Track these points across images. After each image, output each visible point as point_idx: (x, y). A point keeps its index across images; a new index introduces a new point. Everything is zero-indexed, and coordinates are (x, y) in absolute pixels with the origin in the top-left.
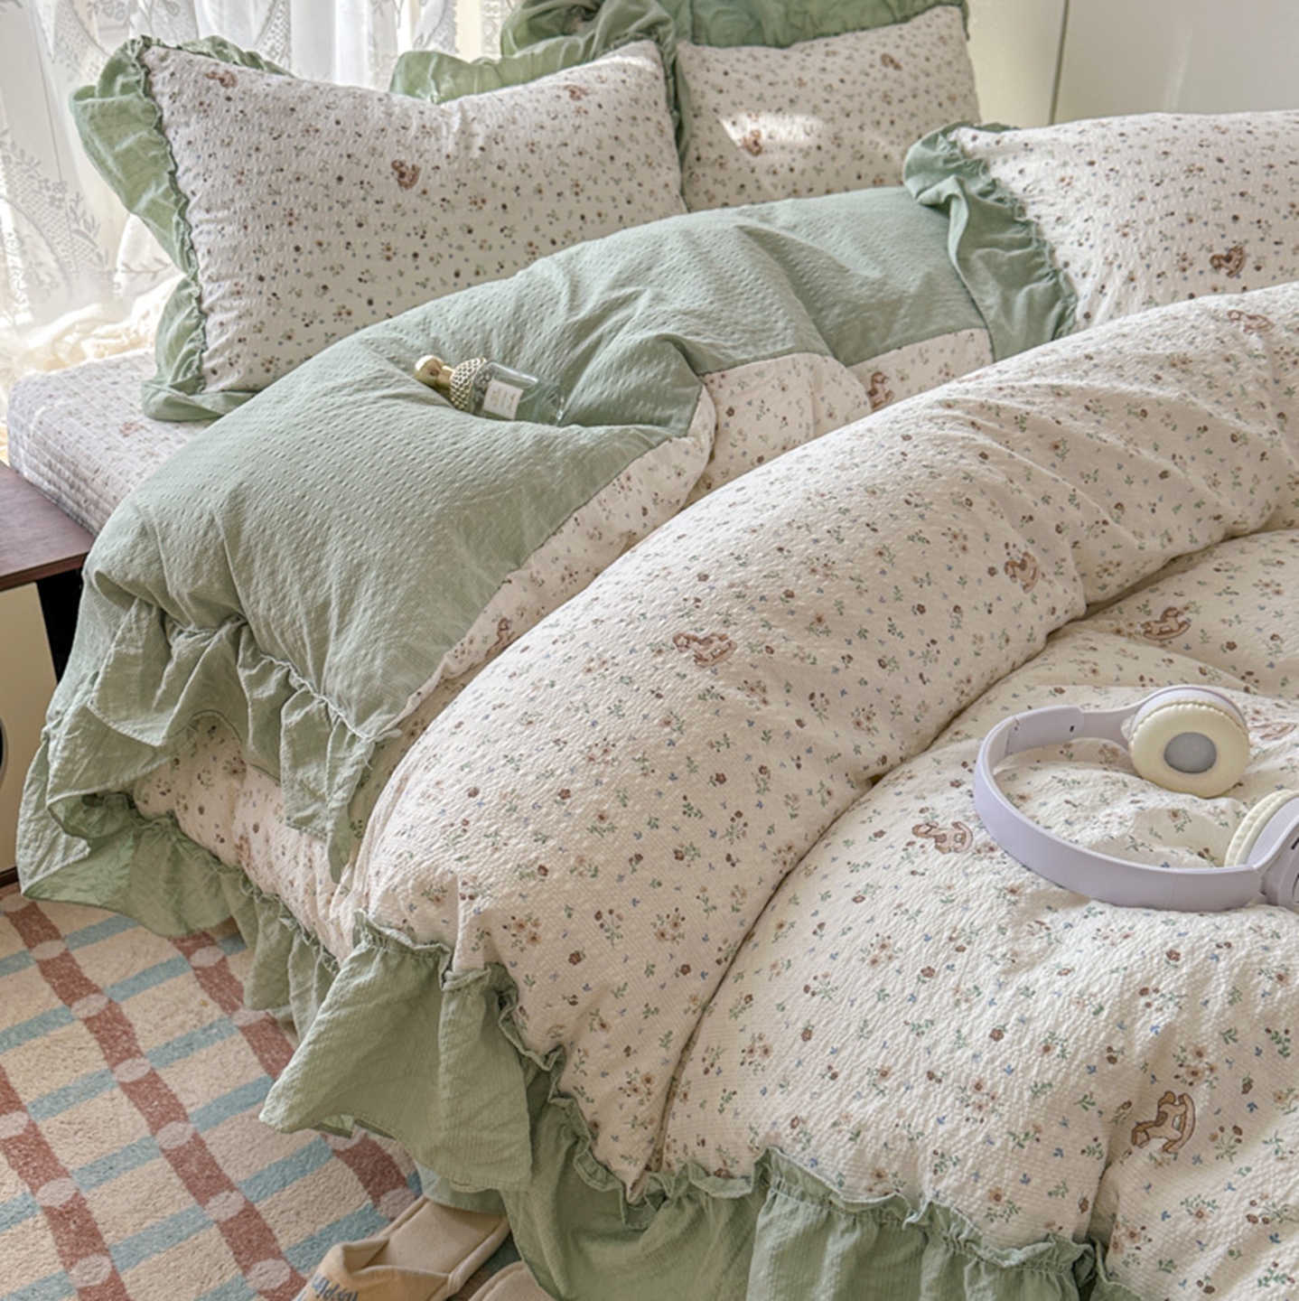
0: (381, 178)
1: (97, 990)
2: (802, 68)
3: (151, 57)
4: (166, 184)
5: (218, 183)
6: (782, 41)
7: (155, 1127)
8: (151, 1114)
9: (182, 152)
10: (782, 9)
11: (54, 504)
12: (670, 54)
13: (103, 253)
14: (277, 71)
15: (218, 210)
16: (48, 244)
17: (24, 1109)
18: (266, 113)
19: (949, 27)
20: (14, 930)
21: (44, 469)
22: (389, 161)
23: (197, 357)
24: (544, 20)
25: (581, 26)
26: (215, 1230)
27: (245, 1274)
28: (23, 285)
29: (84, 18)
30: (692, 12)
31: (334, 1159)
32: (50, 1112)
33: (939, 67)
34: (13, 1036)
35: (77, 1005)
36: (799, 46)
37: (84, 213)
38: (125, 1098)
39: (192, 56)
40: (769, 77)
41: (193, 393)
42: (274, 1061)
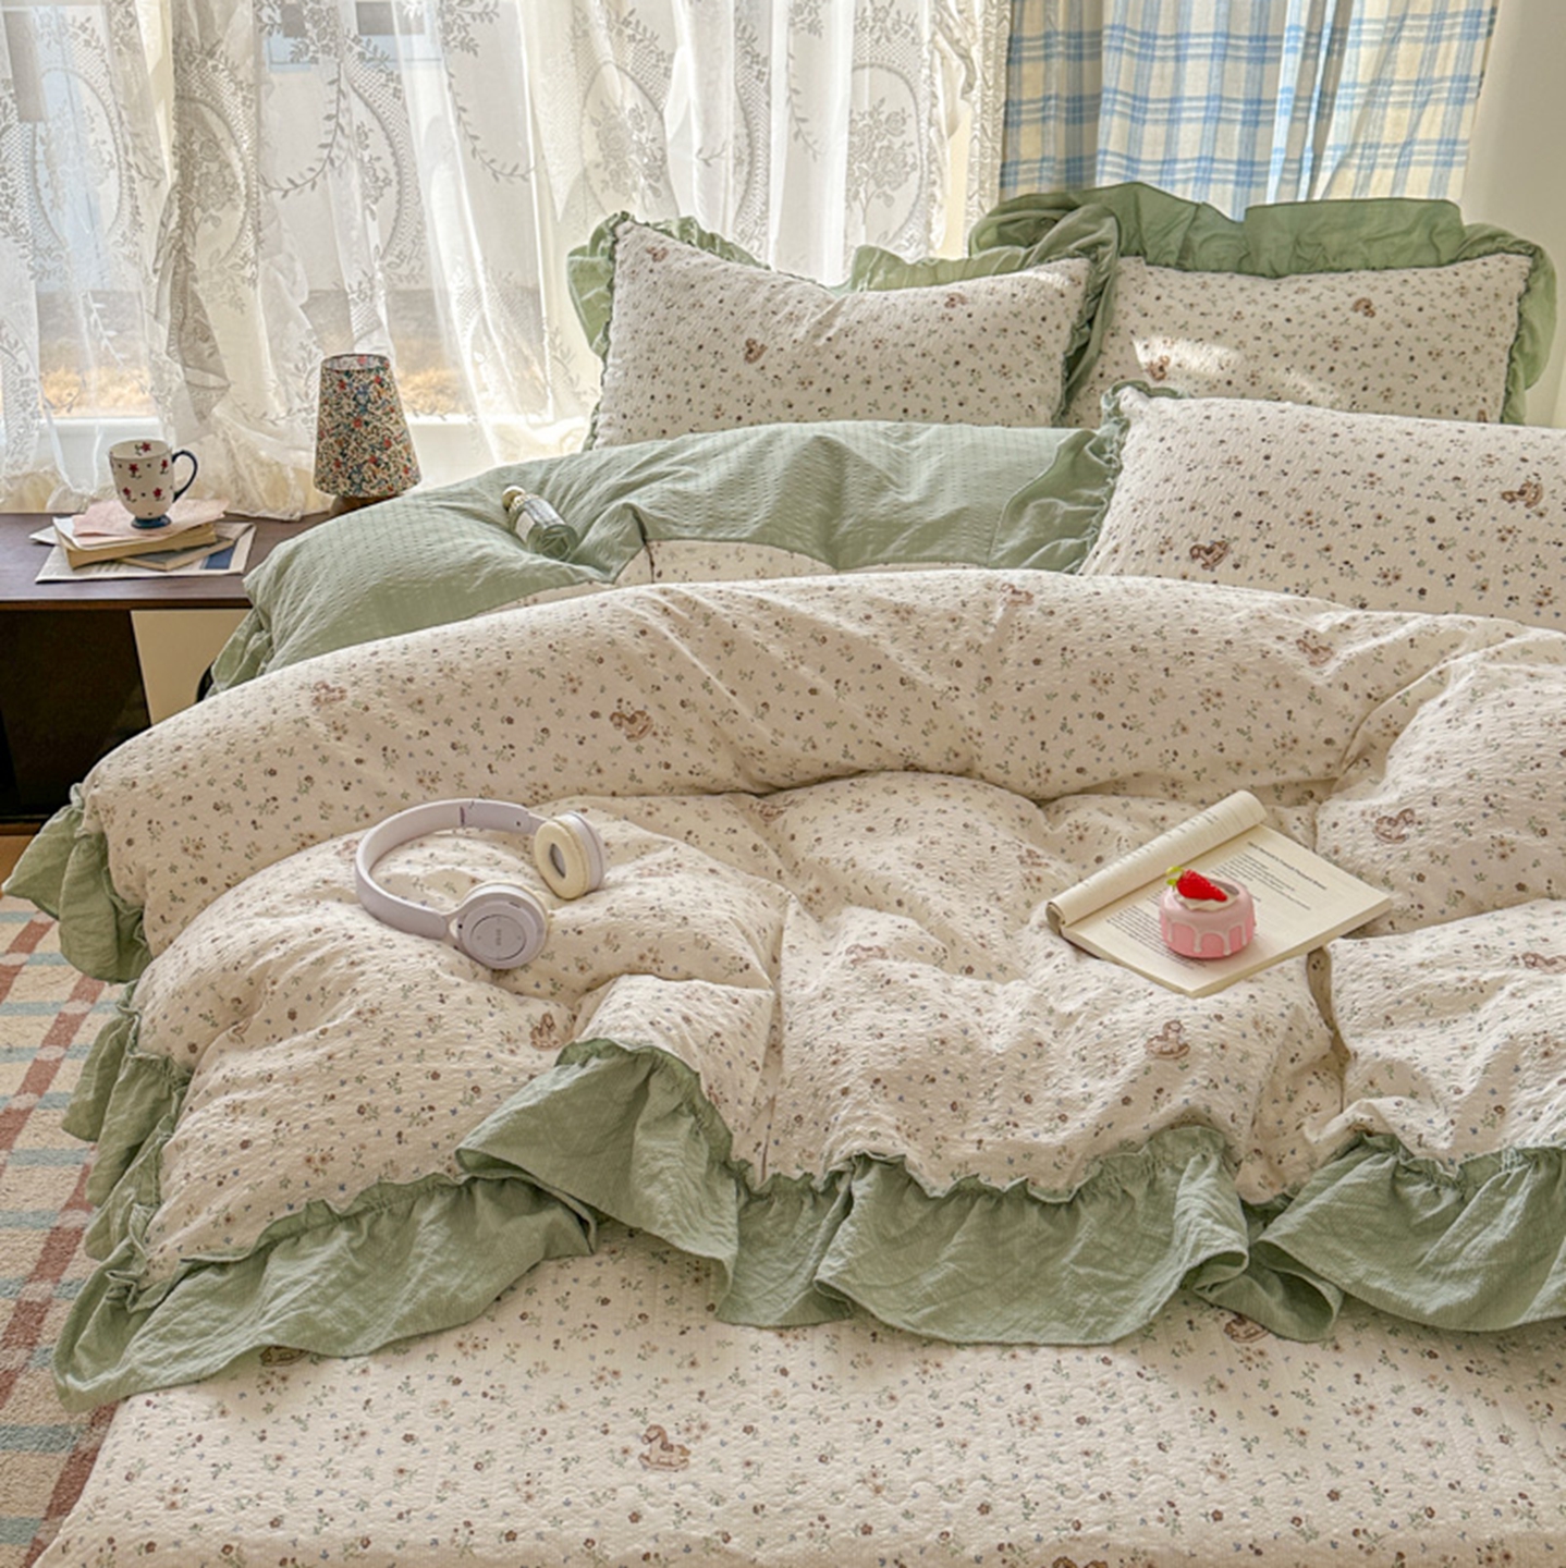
0: (734, 351)
3: (622, 229)
4: (605, 331)
6: (1281, 271)
12: (1103, 272)
18: (672, 286)
22: (746, 338)
24: (1010, 229)
33: (1433, 319)
39: (650, 233)
40: (1205, 307)
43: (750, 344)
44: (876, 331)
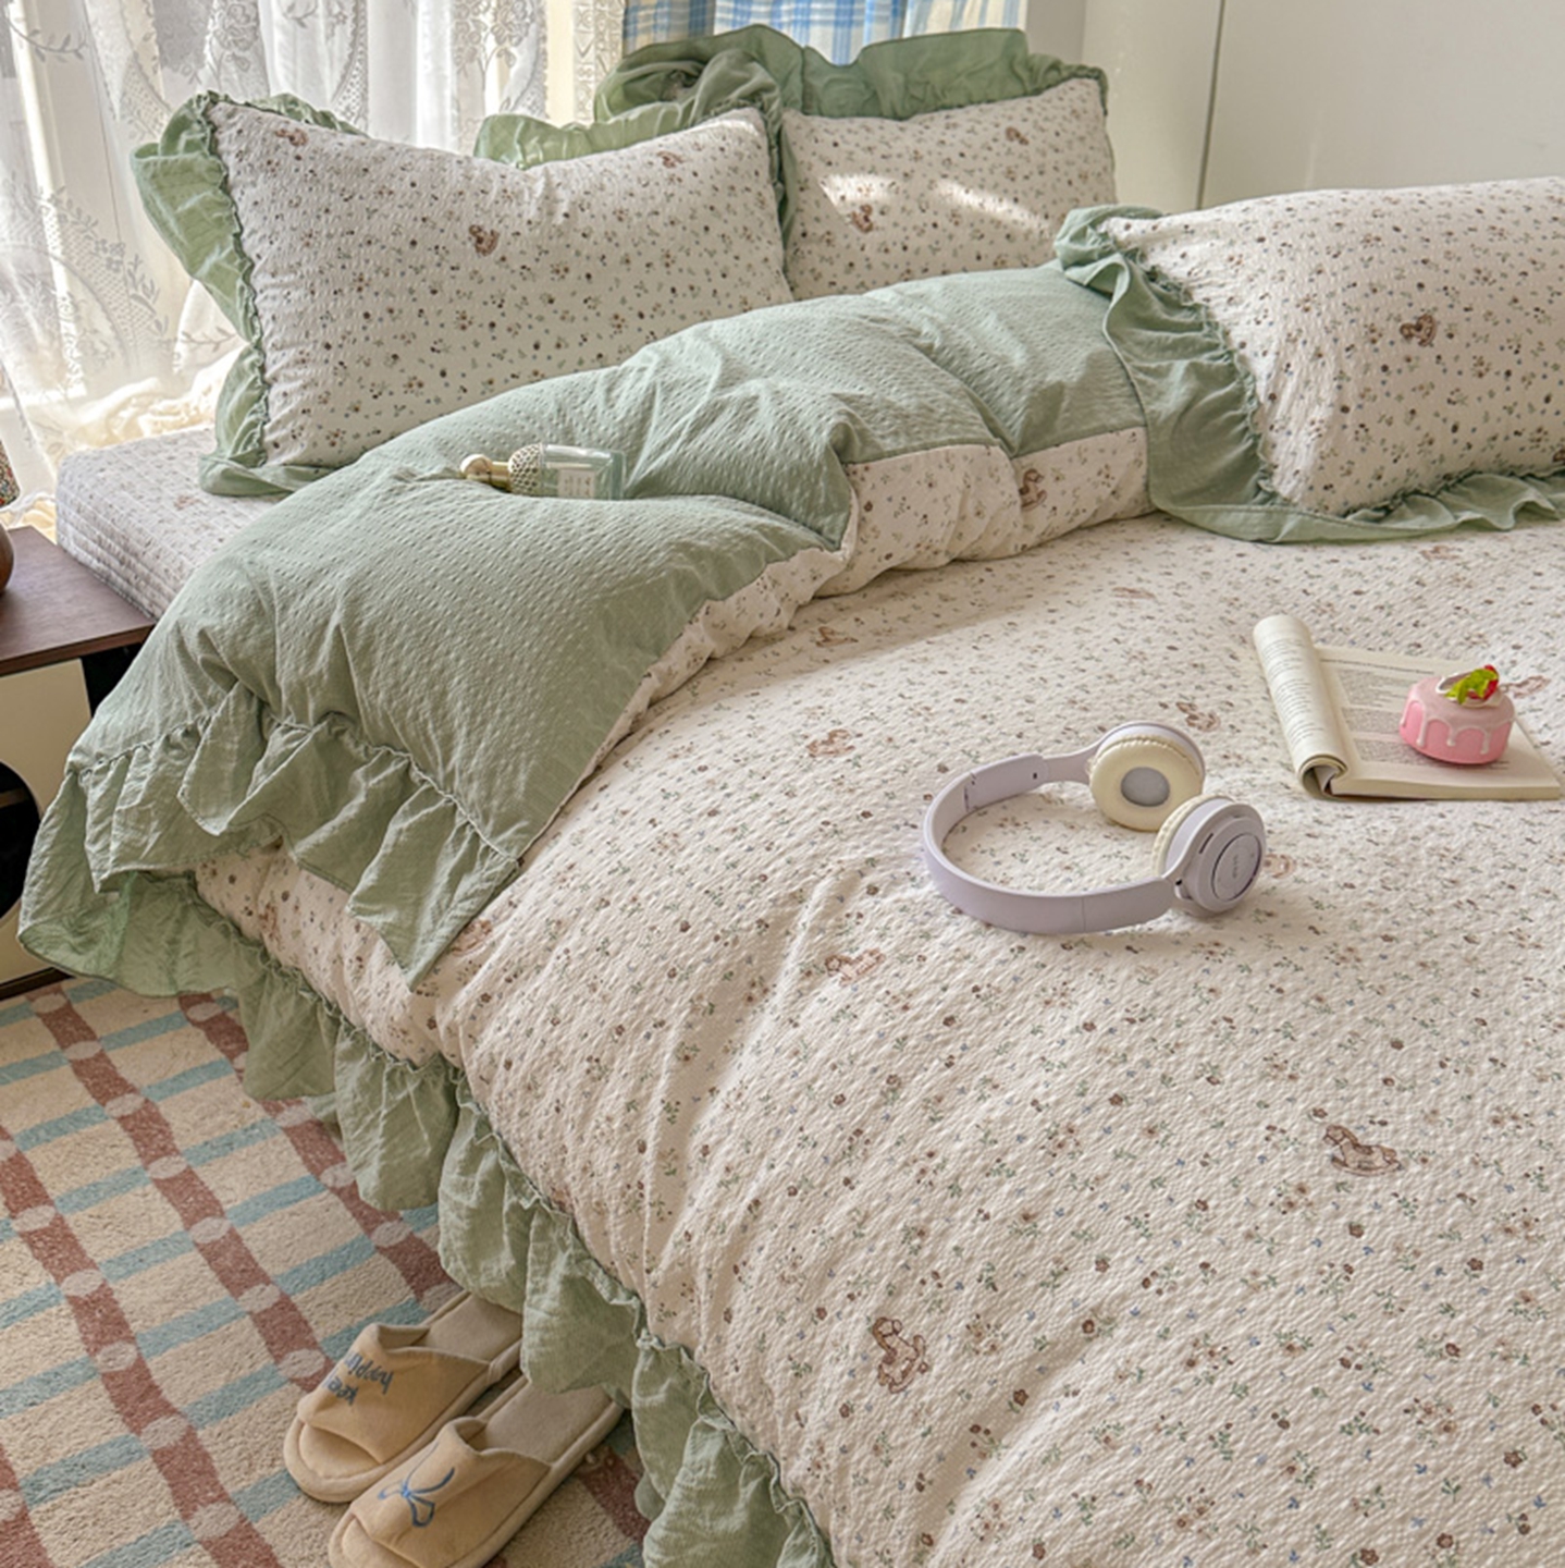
0: (457, 243)
1: (133, 1090)
2: (919, 141)
3: (218, 115)
4: (231, 247)
5: (285, 246)
6: (900, 112)
7: (189, 1222)
8: (185, 1210)
9: (247, 214)
10: (901, 79)
11: (102, 582)
12: (774, 123)
13: (162, 321)
14: (351, 132)
15: (285, 274)
16: (104, 310)
17: (51, 1203)
18: (337, 173)
19: (1084, 101)
20: (47, 1031)
21: (93, 546)
22: (466, 227)
23: (258, 429)
24: (640, 86)
25: (681, 93)
26: (247, 1320)
27: (277, 1363)
28: (77, 354)
29: (149, 72)
30: (803, 81)
31: (377, 1255)
32: (79, 1206)
33: (1070, 142)
34: (42, 1134)
35: (110, 1104)
36: (918, 118)
37: (143, 277)
38: (159, 1195)
39: (261, 114)
40: (883, 149)
41: (254, 466)
42: (318, 1161)
43: (476, 232)
44: (611, 201)
